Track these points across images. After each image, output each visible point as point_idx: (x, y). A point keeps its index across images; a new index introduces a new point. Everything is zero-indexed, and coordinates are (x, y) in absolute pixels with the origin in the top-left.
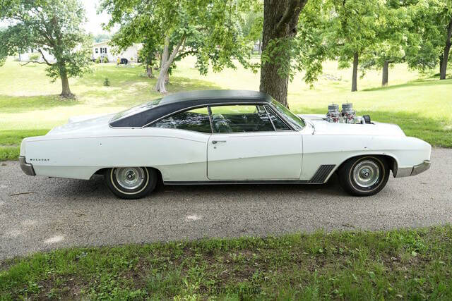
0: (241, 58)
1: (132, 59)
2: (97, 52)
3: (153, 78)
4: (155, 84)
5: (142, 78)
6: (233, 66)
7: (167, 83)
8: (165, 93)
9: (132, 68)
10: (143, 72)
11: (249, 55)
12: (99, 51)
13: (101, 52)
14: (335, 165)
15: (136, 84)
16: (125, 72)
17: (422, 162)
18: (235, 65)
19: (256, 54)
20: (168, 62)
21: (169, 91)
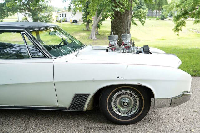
0: (140, 19)
1: (80, 20)
2: (60, 16)
3: (89, 31)
4: (89, 35)
5: (84, 31)
6: (135, 24)
7: (97, 34)
8: (95, 40)
9: (79, 25)
10: (84, 27)
11: (145, 17)
12: (62, 15)
13: (63, 16)
14: (89, 95)
15: (79, 34)
16: (74, 28)
17: (181, 93)
18: (137, 23)
19: (154, 18)
20: (97, 21)
21: (98, 39)
